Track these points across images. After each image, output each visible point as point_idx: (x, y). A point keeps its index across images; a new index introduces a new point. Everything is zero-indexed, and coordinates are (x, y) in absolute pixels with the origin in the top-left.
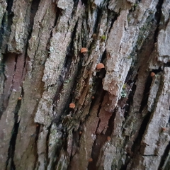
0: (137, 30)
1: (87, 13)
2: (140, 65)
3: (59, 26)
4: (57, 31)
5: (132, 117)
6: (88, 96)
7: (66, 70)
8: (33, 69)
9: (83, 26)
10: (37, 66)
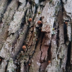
0: (54, 8)
1: (31, 7)
2: (59, 21)
3: (19, 9)
4: (18, 11)
5: (61, 47)
6: (34, 39)
7: (21, 29)
8: (3, 27)
9: (30, 11)
10: (6, 26)
